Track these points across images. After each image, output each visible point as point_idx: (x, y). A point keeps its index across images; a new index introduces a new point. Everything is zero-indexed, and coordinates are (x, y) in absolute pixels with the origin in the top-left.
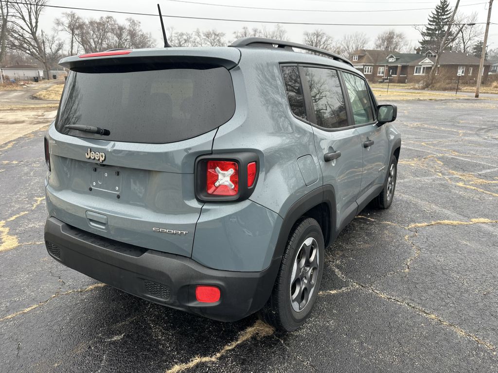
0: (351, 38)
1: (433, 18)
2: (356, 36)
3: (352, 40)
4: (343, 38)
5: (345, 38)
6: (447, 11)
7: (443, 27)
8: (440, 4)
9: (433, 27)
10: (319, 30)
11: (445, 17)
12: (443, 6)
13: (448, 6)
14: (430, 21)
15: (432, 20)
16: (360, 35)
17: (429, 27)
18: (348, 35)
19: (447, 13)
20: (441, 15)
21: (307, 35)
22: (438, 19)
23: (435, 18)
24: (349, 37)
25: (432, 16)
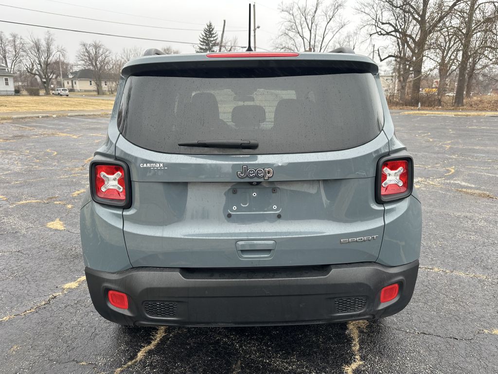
0: (130, 51)
1: (203, 39)
2: (135, 50)
3: (132, 54)
4: (123, 51)
5: (125, 52)
6: (213, 34)
7: (212, 47)
8: (207, 28)
9: (204, 47)
10: (97, 42)
11: (212, 39)
12: (210, 29)
13: (213, 29)
14: (201, 41)
15: (202, 40)
16: (139, 49)
17: (201, 47)
18: (127, 50)
19: (214, 35)
20: (209, 37)
21: (84, 45)
22: (207, 40)
23: (205, 39)
24: (129, 51)
25: (202, 37)
